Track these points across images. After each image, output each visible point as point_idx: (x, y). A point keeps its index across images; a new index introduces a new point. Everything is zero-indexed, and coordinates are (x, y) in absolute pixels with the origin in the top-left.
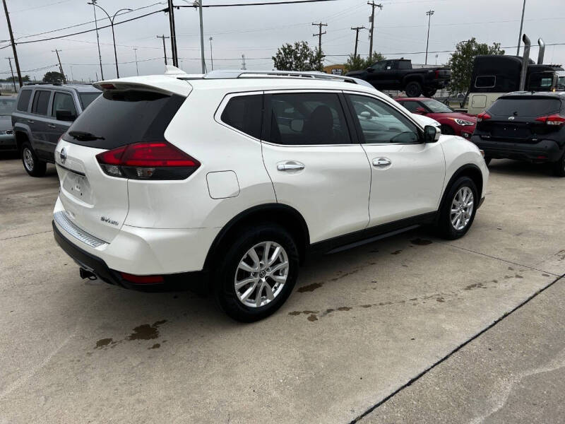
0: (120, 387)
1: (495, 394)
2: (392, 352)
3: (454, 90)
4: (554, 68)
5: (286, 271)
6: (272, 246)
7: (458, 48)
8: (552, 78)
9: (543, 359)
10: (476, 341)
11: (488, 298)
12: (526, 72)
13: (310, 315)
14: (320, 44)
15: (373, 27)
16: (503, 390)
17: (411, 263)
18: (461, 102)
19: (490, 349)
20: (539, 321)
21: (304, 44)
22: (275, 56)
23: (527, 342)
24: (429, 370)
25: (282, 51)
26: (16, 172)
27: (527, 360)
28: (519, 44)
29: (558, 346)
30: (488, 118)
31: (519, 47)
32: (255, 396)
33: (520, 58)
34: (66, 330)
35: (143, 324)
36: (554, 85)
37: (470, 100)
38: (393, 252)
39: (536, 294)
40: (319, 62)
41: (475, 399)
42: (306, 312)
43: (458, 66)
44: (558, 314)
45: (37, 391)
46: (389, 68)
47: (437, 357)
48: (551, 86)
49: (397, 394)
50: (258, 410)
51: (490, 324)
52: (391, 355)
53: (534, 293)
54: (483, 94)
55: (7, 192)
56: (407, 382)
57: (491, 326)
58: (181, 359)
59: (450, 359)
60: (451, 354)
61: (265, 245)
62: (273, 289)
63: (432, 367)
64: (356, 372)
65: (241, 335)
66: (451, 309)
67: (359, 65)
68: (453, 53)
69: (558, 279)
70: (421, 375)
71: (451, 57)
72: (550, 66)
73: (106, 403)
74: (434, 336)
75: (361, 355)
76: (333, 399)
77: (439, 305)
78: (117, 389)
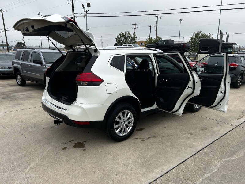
0: (74, 164)
1: (214, 166)
2: (174, 152)
3: (191, 52)
4: (233, 44)
5: (133, 122)
6: (128, 112)
7: (194, 35)
8: (232, 48)
9: (231, 155)
10: (206, 149)
11: (210, 133)
12: (221, 45)
13: (142, 139)
14: (135, 33)
15: (157, 26)
16: (217, 165)
17: (179, 121)
18: (195, 57)
19: (211, 151)
20: (229, 142)
21: (128, 33)
22: (116, 37)
23: (225, 149)
24: (189, 158)
25: (119, 35)
26: (13, 84)
27: (225, 155)
28: (218, 34)
29: (237, 151)
30: (206, 64)
31: (218, 35)
32: (125, 167)
33: (219, 40)
34: (48, 144)
35: (78, 142)
36: (233, 51)
37: (199, 56)
38: (172, 116)
39: (228, 132)
40: (135, 40)
41: (206, 168)
42: (140, 138)
43: (193, 42)
44: (236, 139)
45: (43, 165)
46: (165, 43)
47: (192, 154)
48: (232, 51)
49: (178, 166)
50: (127, 171)
51: (211, 143)
52: (174, 153)
53: (227, 132)
54: (204, 54)
55: (11, 92)
56: (181, 162)
57: (211, 144)
58: (95, 154)
59: (197, 155)
60: (197, 153)
61: (125, 111)
62: (128, 129)
63: (190, 157)
64: (162, 159)
65: (116, 146)
66: (195, 137)
67: (151, 42)
68: (191, 37)
69: (236, 127)
70: (186, 160)
71: (190, 38)
72: (231, 43)
73: (70, 169)
74: (190, 147)
75: (163, 153)
76: (154, 168)
77: (191, 136)
78: (73, 164)
